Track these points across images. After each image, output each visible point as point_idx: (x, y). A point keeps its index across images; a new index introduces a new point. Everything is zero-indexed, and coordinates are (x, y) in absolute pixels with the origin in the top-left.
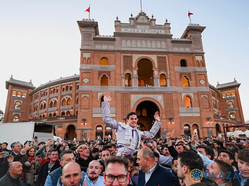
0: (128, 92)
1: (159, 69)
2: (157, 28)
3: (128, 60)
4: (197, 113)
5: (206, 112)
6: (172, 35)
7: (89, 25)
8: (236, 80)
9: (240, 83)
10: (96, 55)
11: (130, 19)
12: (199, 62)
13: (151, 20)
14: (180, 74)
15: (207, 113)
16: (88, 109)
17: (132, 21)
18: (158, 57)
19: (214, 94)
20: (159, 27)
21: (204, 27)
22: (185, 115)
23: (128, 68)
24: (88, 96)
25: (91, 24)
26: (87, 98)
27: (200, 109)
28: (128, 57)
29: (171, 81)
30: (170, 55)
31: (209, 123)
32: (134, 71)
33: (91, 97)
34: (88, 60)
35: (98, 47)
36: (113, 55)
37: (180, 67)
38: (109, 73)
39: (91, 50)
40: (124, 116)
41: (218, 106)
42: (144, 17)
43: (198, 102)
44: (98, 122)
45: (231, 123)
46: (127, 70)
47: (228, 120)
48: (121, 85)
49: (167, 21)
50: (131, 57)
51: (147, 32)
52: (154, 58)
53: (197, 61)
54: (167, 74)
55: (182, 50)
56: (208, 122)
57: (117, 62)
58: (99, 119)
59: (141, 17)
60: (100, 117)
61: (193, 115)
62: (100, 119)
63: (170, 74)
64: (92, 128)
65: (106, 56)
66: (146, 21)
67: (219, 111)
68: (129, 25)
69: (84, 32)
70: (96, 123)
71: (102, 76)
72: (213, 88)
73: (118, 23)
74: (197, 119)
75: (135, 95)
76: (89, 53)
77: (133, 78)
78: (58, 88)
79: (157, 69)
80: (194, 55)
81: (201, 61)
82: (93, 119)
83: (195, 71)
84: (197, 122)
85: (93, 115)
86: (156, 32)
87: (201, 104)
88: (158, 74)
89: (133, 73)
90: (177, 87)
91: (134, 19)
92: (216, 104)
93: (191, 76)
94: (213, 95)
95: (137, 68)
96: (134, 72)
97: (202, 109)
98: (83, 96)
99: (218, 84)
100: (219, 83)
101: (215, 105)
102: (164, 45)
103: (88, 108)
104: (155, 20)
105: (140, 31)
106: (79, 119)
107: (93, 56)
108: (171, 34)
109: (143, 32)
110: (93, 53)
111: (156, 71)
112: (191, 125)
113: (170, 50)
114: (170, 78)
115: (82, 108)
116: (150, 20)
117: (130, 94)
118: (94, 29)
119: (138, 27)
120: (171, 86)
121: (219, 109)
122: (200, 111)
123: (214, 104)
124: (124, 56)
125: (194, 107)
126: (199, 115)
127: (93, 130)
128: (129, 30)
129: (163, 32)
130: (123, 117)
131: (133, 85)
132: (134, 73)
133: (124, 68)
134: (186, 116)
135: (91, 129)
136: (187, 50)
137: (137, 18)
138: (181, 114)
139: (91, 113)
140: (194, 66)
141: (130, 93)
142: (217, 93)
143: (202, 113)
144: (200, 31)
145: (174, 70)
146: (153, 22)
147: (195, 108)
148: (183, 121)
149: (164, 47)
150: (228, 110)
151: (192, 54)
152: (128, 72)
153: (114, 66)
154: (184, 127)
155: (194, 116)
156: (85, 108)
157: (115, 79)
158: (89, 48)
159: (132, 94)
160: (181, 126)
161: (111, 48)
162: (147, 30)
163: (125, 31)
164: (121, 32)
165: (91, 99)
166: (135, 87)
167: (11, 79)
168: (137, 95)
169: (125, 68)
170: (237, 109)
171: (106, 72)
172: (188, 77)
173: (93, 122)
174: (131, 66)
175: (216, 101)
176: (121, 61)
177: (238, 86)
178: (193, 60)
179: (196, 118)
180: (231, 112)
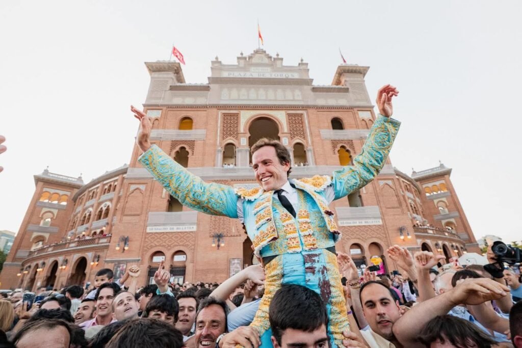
0: (226, 179)
1: (291, 134)
2: (286, 71)
3: (230, 121)
4: (375, 218)
5: (394, 215)
6: (313, 80)
7: (165, 68)
8: (442, 163)
9: (450, 168)
10: (170, 113)
11: (238, 58)
12: (365, 121)
13: (275, 59)
14: (333, 143)
15: (397, 217)
16: (138, 215)
17: (242, 62)
18: (289, 115)
19: (408, 187)
20: (290, 69)
21: (365, 67)
22: (350, 223)
23: (230, 135)
24: (142, 187)
25: (169, 67)
26: (141, 192)
27: (381, 209)
28: (231, 115)
29: (315, 156)
30: (310, 111)
31: (404, 240)
32: (242, 138)
33: (149, 190)
34: (155, 123)
35: (177, 101)
36: (202, 114)
37: (332, 130)
38: (192, 143)
39: (162, 106)
40: (215, 229)
41: (420, 210)
42: (263, 55)
43: (375, 195)
44: (155, 244)
45: (450, 240)
46: (229, 138)
47: (445, 235)
48: (214, 166)
49: (302, 60)
50: (237, 115)
51: (268, 76)
52: (281, 117)
53: (363, 120)
54: (307, 143)
55: (332, 102)
56: (402, 237)
57: (211, 124)
58: (159, 236)
59: (257, 55)
60: (161, 233)
61: (367, 222)
62: (161, 238)
63: (313, 142)
64: (140, 258)
65: (190, 114)
66: (266, 61)
67: (424, 220)
68: (236, 67)
69: (155, 78)
70: (152, 247)
71: (177, 149)
72: (405, 176)
73: (216, 65)
74: (378, 232)
75: (241, 184)
76: (158, 111)
77: (238, 151)
78: (116, 183)
79: (288, 134)
80: (356, 109)
81: (370, 120)
82: (145, 238)
83: (361, 137)
84: (377, 238)
85: (148, 228)
86: (284, 75)
87: (381, 198)
88: (289, 143)
89: (239, 143)
90: (328, 166)
91: (245, 58)
92: (417, 205)
93: (355, 145)
94: (407, 189)
95: (249, 133)
96: (241, 140)
97: (384, 209)
98: (133, 187)
99: (414, 172)
100: (415, 170)
101: (415, 208)
102: (298, 95)
103: (138, 213)
104: (282, 59)
105: (255, 75)
106: (115, 238)
107: (164, 116)
108: (311, 77)
109: (262, 77)
110: (166, 111)
111: (285, 138)
112: (366, 246)
113: (310, 103)
114: (313, 149)
115: (125, 213)
116: (273, 60)
117: (232, 182)
118: (173, 74)
119: (252, 69)
120: (316, 164)
121: (424, 216)
122: (382, 213)
123: (413, 205)
124: (225, 115)
125: (367, 205)
126: (380, 222)
127: (142, 263)
128: (237, 74)
129: (296, 76)
130: (213, 231)
131: (240, 165)
132: (242, 143)
133: (223, 134)
134: (352, 225)
135: (139, 260)
136: (343, 102)
137: (250, 58)
138: (342, 221)
139: (143, 224)
140: (357, 127)
141: (232, 180)
142: (414, 185)
143: (386, 218)
144: (361, 73)
145: (319, 135)
146: (278, 62)
147: (369, 207)
148: (348, 237)
149: (301, 98)
150: (440, 217)
151: (351, 108)
152: (230, 140)
153: (204, 130)
154: (351, 250)
155: (370, 226)
156: (133, 213)
157: (204, 154)
158: (160, 102)
159: (235, 182)
160: (343, 247)
161: (201, 101)
162: (268, 73)
163: (229, 75)
164: (222, 77)
165: (148, 193)
166: (244, 167)
167: (46, 172)
168: (247, 184)
169: (225, 134)
170: (457, 214)
171: (186, 141)
172: (348, 148)
173: (145, 245)
174: (237, 130)
175: (415, 201)
176: (217, 122)
177: (448, 173)
178: (355, 118)
179: (375, 230)
180: (447, 221)
